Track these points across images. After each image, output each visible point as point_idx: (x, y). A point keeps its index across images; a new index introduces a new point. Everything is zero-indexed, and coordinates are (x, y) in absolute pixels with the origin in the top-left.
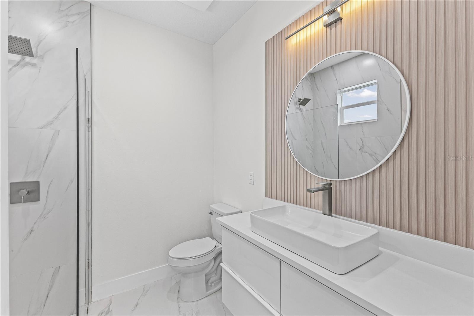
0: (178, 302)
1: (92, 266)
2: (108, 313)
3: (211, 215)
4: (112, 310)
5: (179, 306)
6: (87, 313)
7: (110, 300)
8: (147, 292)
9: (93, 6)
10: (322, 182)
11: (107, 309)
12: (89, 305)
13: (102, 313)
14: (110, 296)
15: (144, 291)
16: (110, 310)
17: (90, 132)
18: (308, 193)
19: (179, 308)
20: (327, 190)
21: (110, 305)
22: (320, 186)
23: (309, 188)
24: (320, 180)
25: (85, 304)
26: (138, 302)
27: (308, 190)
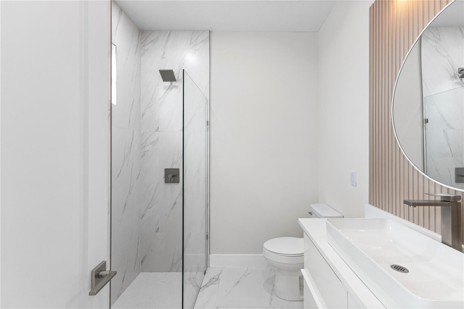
0: (271, 295)
1: (210, 238)
2: (217, 280)
3: (311, 215)
4: (220, 279)
5: (271, 298)
6: (205, 274)
7: (221, 270)
8: (248, 274)
9: (212, 32)
10: (441, 193)
11: (217, 277)
12: (208, 268)
13: (213, 279)
14: (222, 267)
15: (246, 273)
16: (219, 279)
17: (209, 132)
18: (406, 206)
19: (271, 300)
20: (448, 205)
21: (220, 274)
22: (439, 199)
23: (406, 199)
24: (438, 190)
25: (205, 267)
26: (239, 280)
27: (405, 202)
